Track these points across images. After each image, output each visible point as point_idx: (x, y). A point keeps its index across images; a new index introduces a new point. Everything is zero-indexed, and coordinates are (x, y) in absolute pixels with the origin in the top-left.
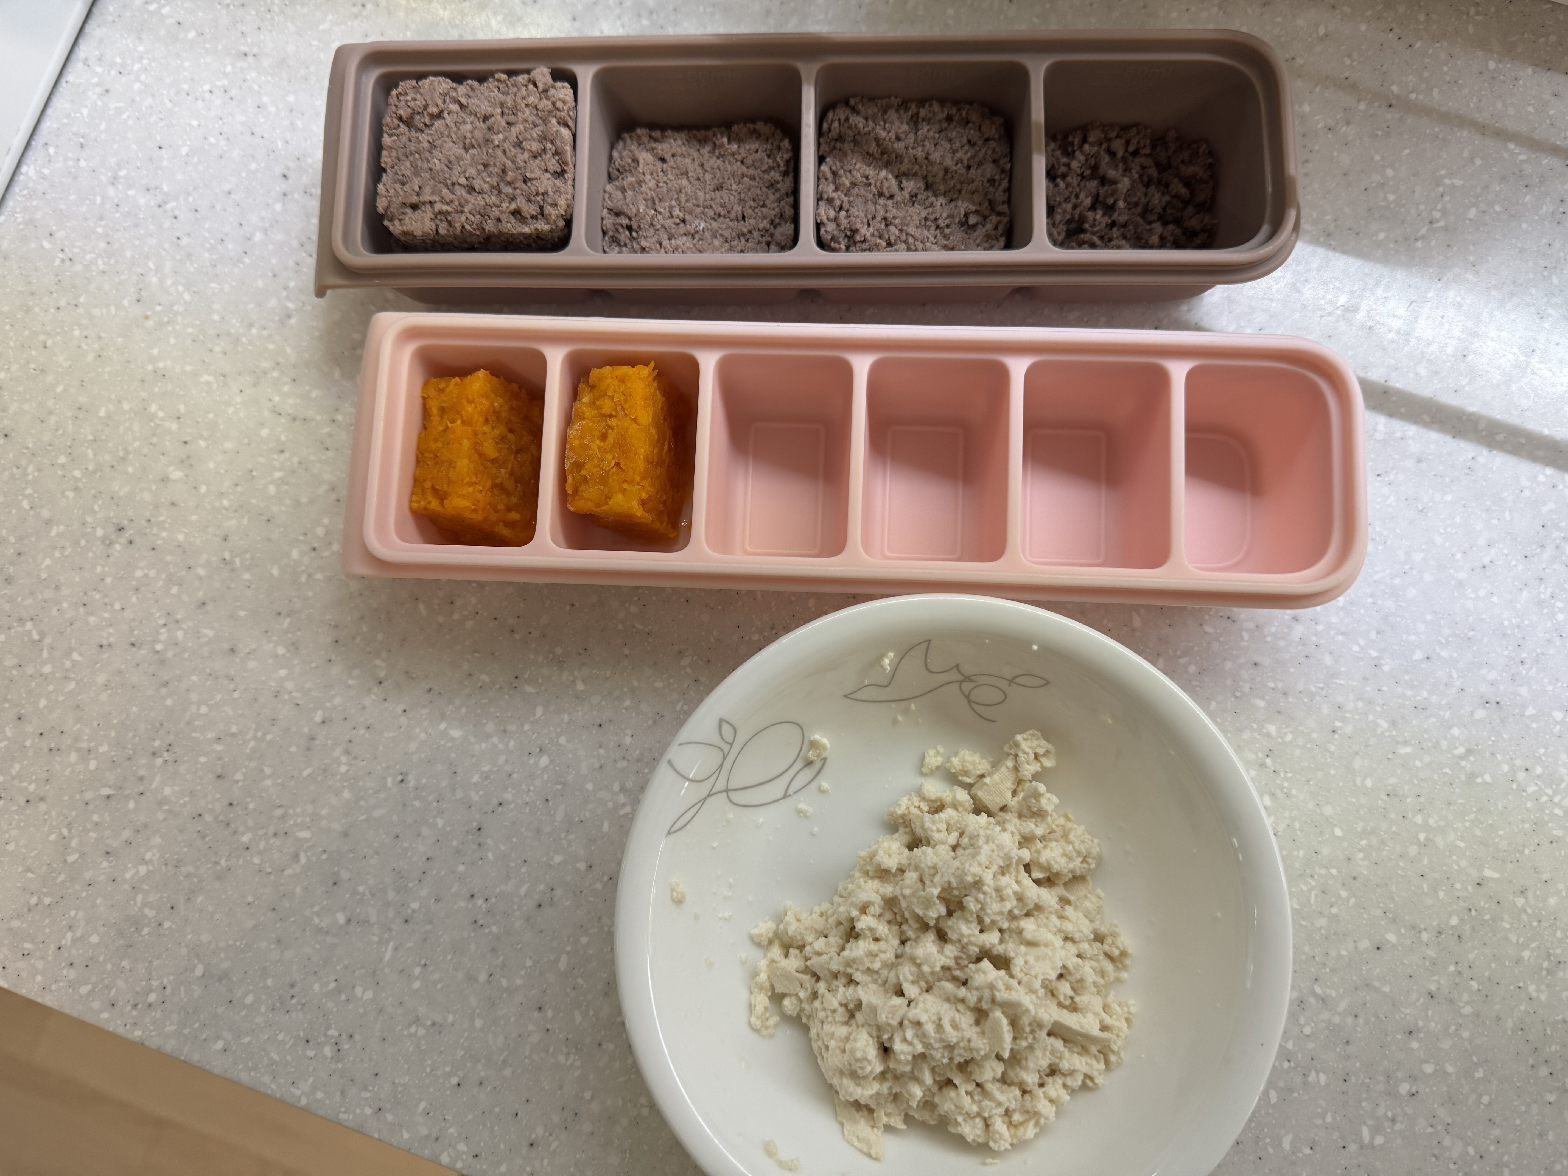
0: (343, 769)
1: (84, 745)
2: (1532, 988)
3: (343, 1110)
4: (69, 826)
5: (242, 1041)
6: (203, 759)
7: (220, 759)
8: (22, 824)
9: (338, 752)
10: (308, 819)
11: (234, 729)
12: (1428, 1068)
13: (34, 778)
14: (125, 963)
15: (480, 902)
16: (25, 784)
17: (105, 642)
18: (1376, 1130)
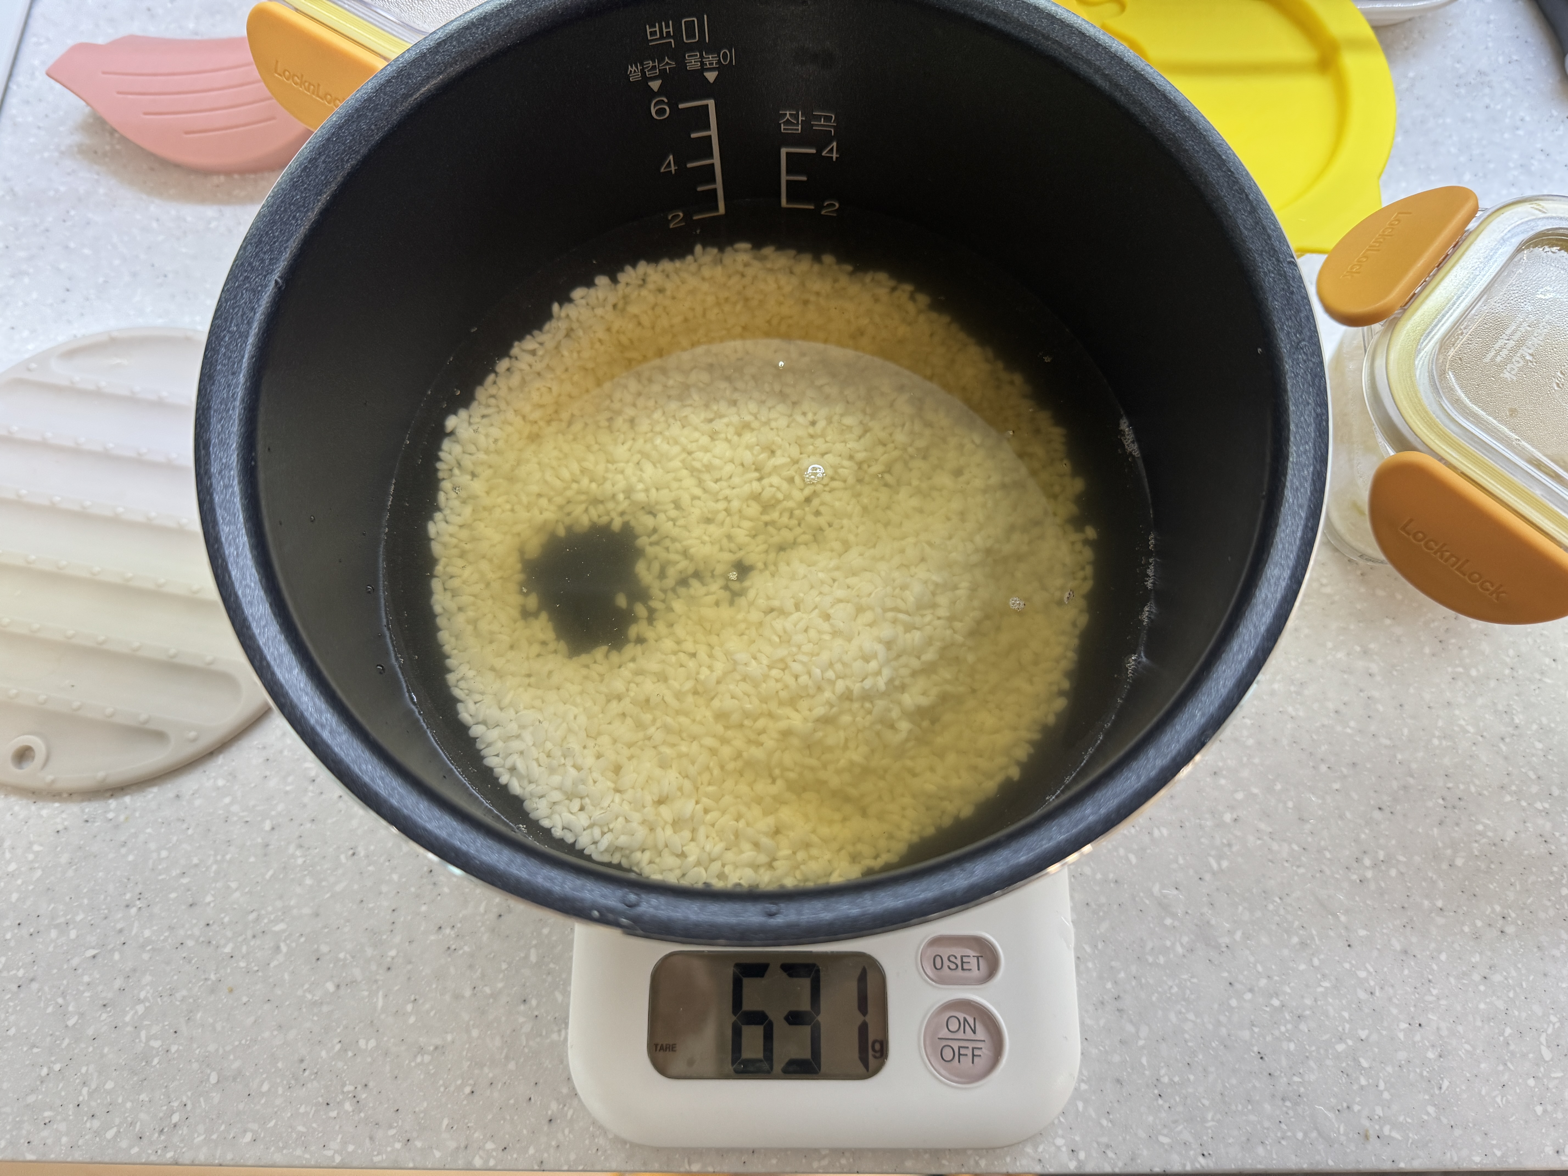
0: (300, 861)
1: (62, 920)
2: (1290, 709)
3: (375, 1153)
4: (63, 994)
5: (269, 1126)
6: (173, 895)
7: (189, 890)
8: (18, 1008)
9: (291, 849)
10: (280, 914)
11: (195, 861)
12: (1240, 796)
13: (20, 964)
14: (144, 1097)
15: (448, 931)
16: (14, 972)
17: (60, 827)
18: (1219, 858)
